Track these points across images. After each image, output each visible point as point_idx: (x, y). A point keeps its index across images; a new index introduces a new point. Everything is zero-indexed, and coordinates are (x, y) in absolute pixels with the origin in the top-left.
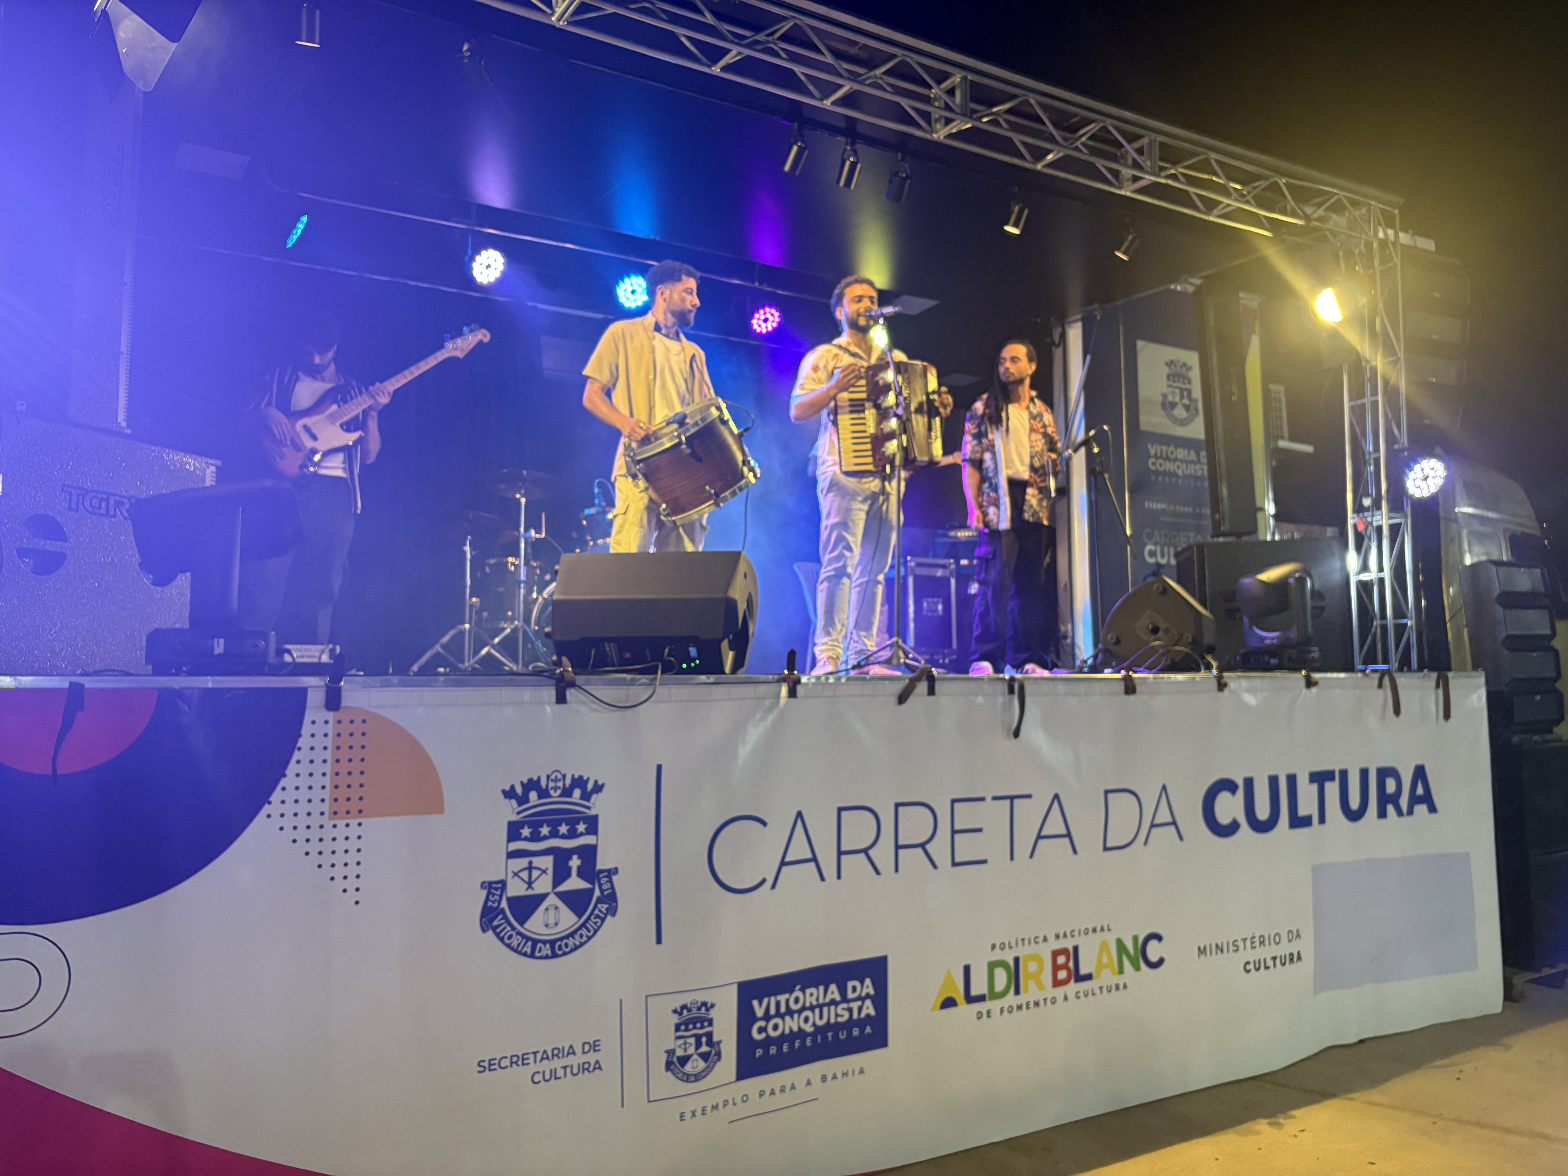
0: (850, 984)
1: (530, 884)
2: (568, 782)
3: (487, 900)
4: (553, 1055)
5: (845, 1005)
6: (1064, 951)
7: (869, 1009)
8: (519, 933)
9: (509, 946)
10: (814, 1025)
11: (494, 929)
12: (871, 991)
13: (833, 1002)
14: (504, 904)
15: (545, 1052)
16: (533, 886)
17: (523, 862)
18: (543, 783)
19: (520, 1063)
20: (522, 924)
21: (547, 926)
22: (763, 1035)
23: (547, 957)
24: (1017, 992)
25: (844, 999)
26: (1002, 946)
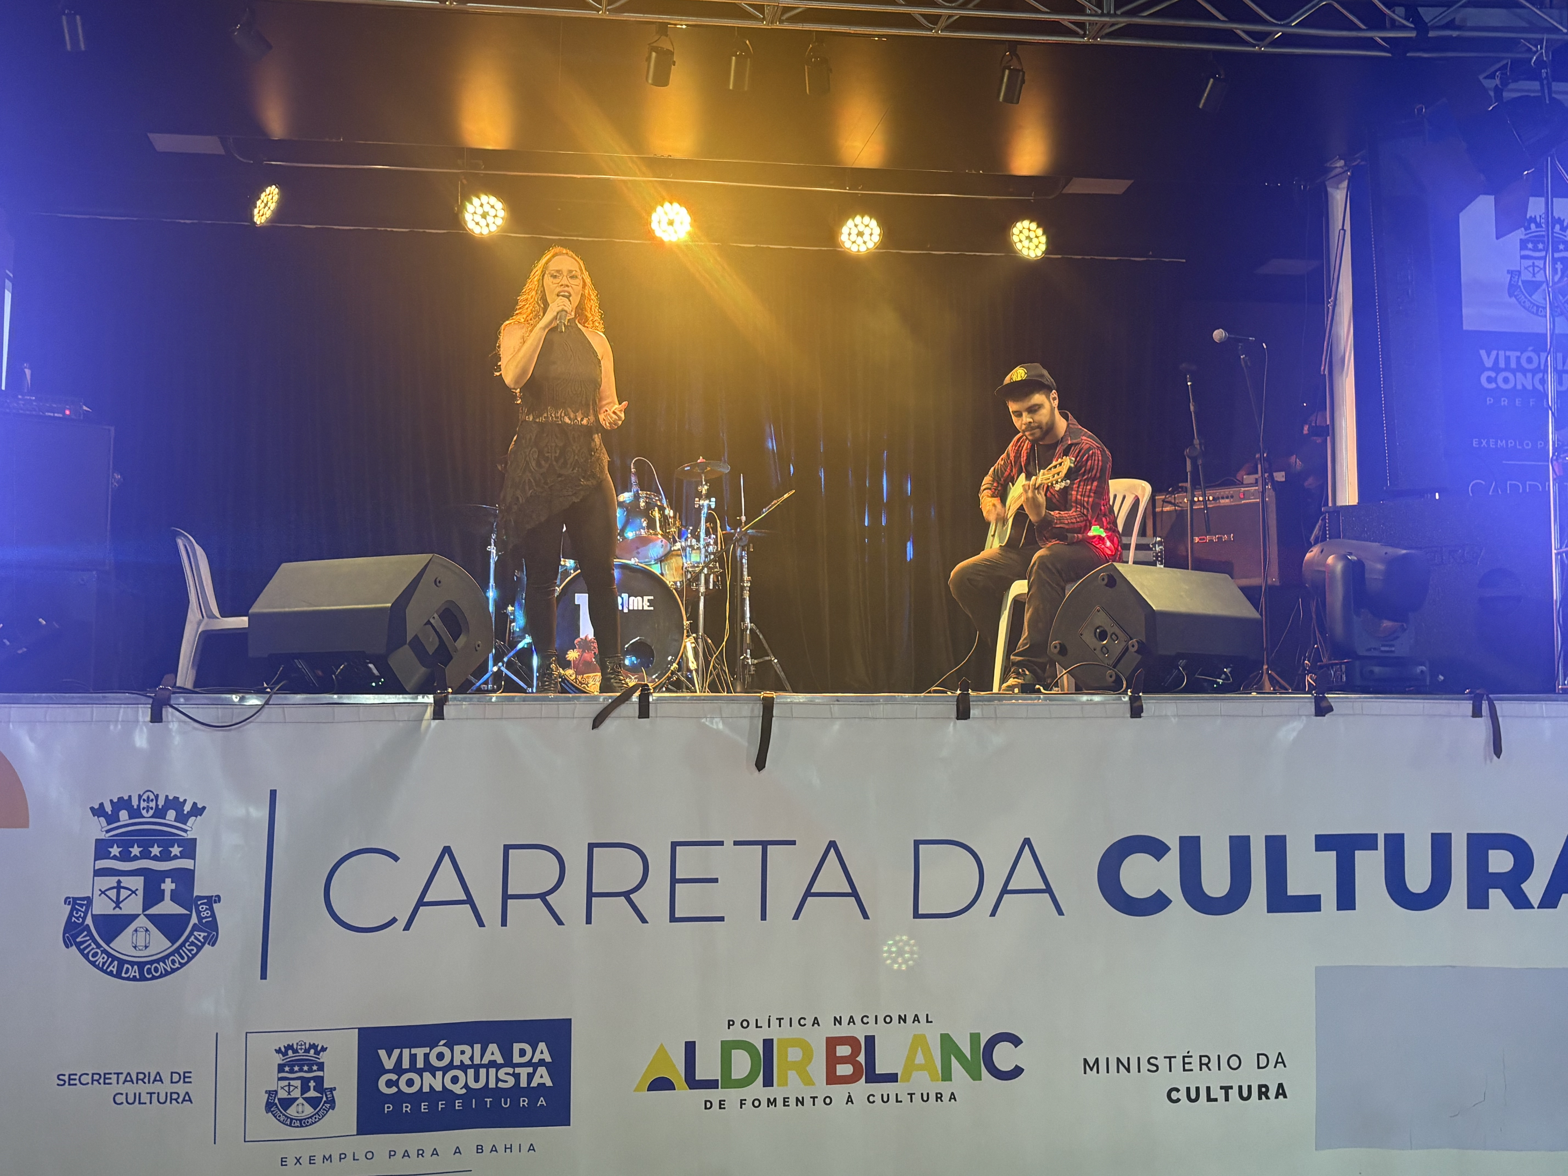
0: (517, 1047)
1: (118, 903)
2: (162, 802)
3: (71, 915)
4: (137, 1079)
6: (851, 1041)
7: (543, 1077)
8: (105, 952)
9: (93, 963)
11: (78, 945)
12: (548, 1059)
14: (89, 921)
15: (129, 1074)
16: (121, 905)
17: (111, 881)
18: (135, 803)
19: (102, 1081)
20: (108, 943)
21: (135, 947)
22: (394, 1090)
23: (134, 979)
24: (768, 1082)
25: (509, 1063)
26: (745, 1024)
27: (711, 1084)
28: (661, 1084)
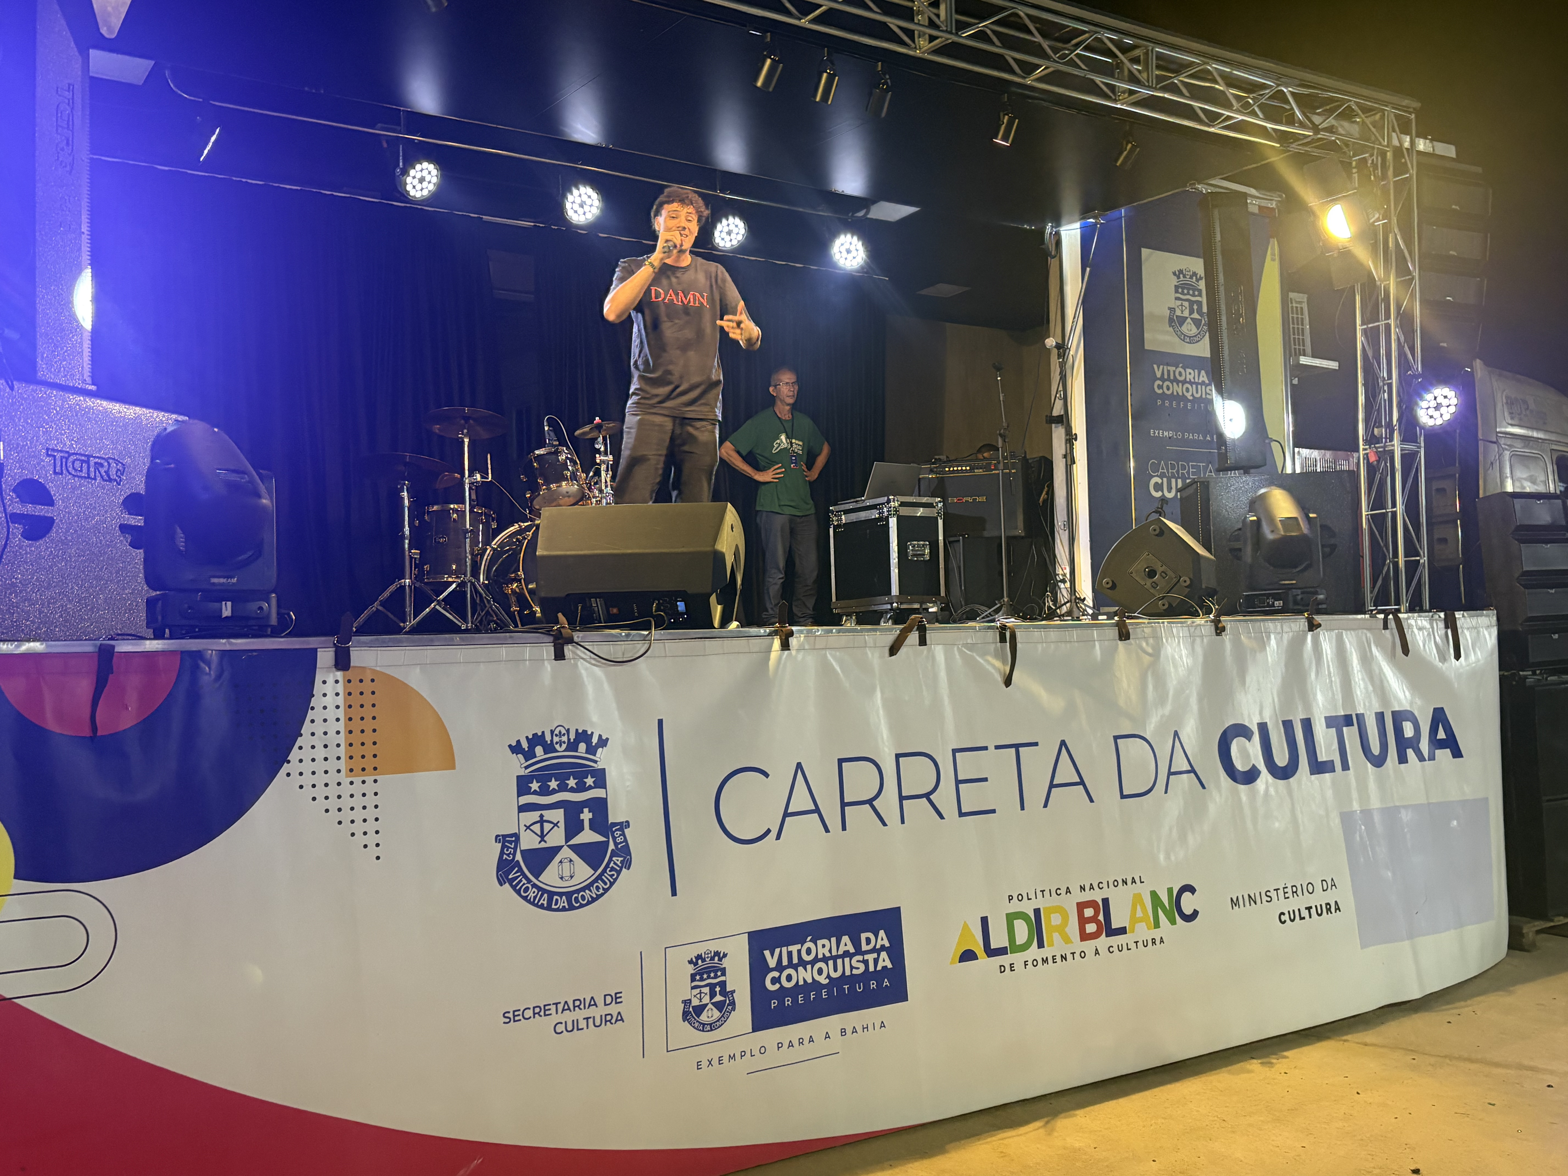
0: (864, 936)
1: (542, 837)
2: (572, 736)
3: (502, 853)
4: (574, 1007)
5: (860, 958)
6: (1092, 904)
7: (885, 961)
8: (534, 886)
9: (525, 898)
10: (828, 976)
11: (511, 882)
12: (887, 945)
13: (846, 954)
14: (519, 857)
15: (566, 1002)
16: (545, 839)
17: (534, 816)
18: (548, 738)
19: (542, 1013)
20: (537, 877)
21: (562, 878)
22: (777, 986)
23: (564, 909)
24: (1041, 945)
25: (859, 951)
26: (1020, 897)
27: (1002, 951)
28: (968, 956)
